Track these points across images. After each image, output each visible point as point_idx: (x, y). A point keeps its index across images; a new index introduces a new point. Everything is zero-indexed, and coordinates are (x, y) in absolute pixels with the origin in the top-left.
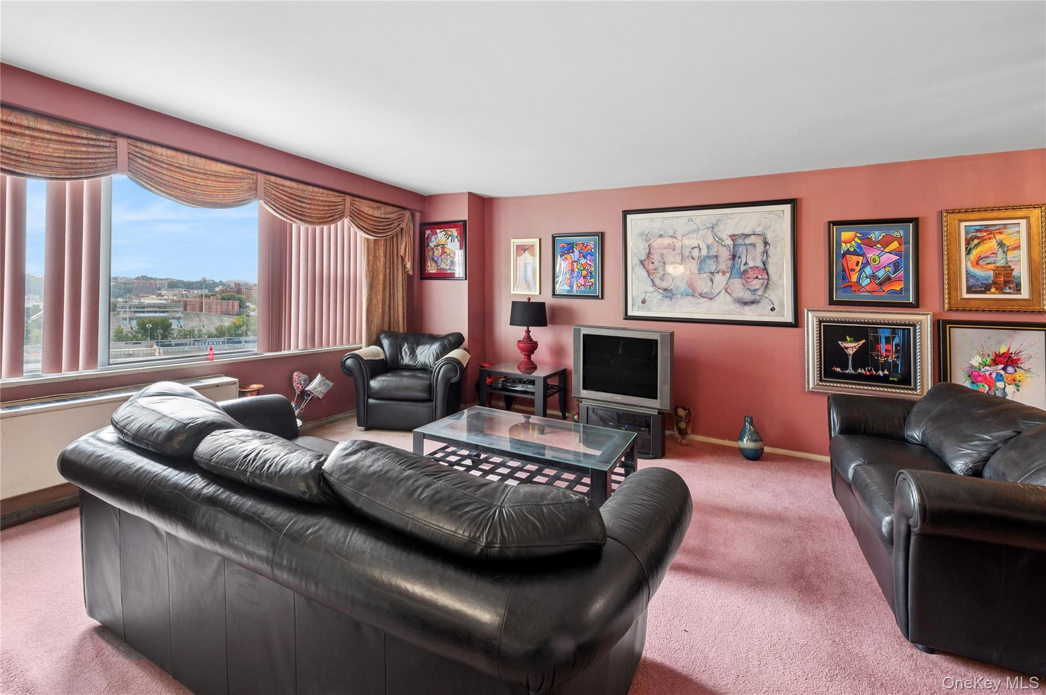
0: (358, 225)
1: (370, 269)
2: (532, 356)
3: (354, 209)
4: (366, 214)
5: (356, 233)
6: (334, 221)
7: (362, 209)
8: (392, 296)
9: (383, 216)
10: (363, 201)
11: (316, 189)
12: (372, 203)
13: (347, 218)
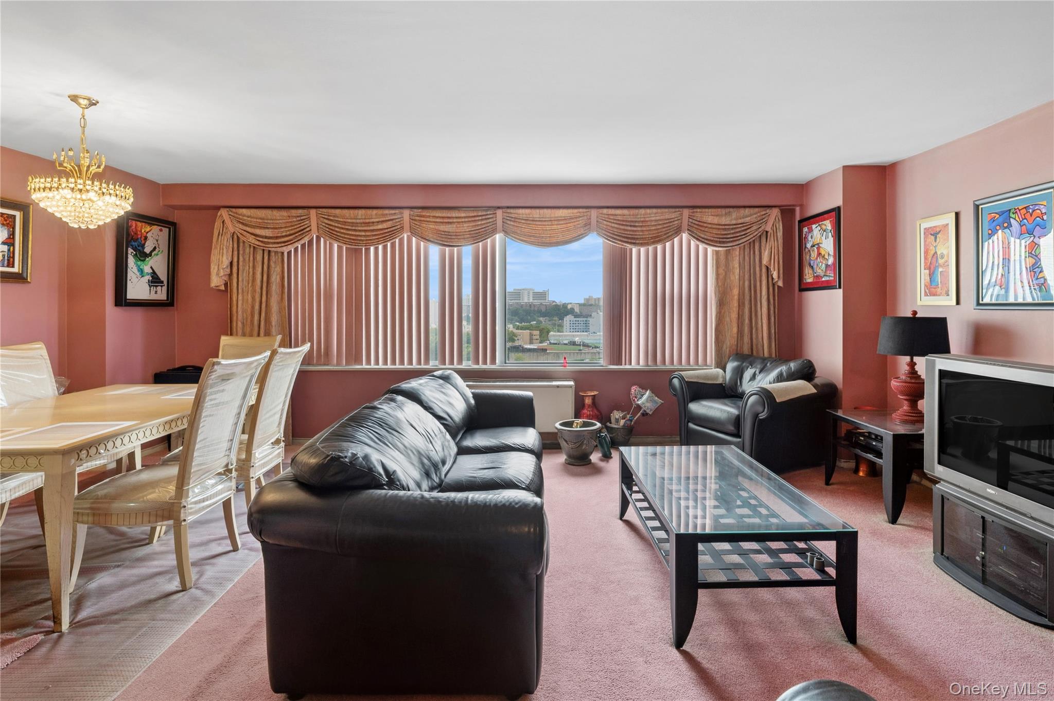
0: (698, 238)
1: (720, 284)
2: (920, 402)
3: (694, 221)
4: (710, 224)
5: (698, 247)
6: (670, 238)
7: (704, 219)
8: (754, 313)
9: (734, 222)
10: (707, 210)
11: (648, 211)
12: (719, 210)
13: (685, 233)
